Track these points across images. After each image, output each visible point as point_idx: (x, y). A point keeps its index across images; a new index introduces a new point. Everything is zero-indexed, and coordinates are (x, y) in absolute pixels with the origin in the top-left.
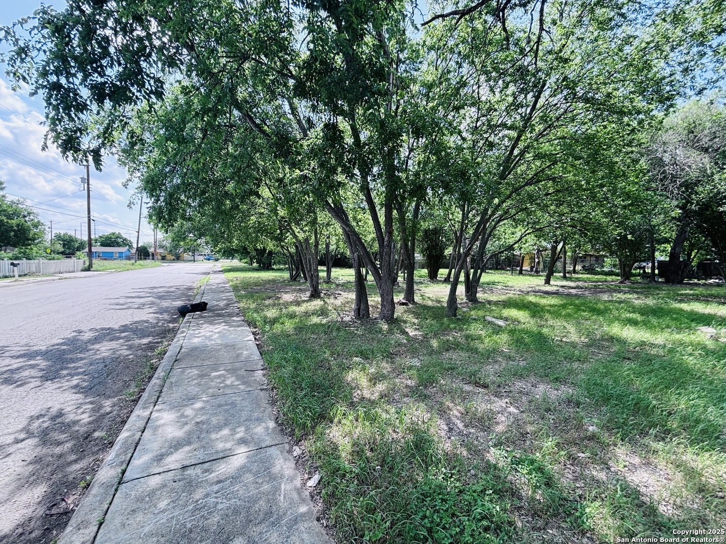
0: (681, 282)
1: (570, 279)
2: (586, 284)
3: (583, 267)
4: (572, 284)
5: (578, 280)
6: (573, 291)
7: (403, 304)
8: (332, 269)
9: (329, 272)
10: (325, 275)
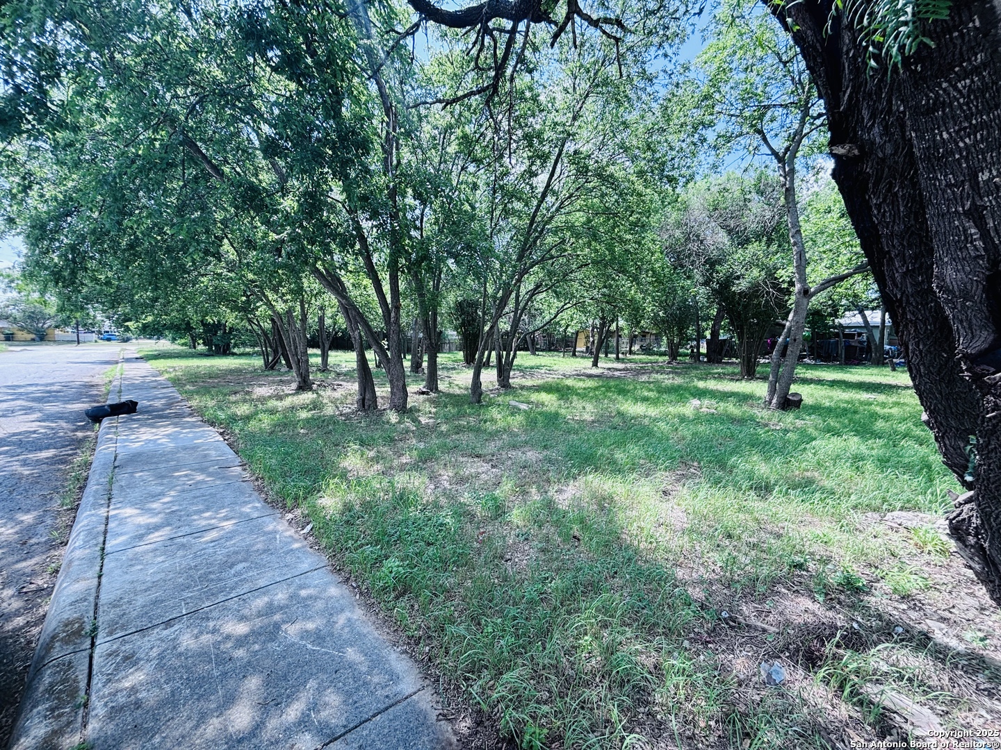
3: (641, 347)
7: (423, 393)
8: (330, 353)
9: (325, 356)
10: (319, 360)
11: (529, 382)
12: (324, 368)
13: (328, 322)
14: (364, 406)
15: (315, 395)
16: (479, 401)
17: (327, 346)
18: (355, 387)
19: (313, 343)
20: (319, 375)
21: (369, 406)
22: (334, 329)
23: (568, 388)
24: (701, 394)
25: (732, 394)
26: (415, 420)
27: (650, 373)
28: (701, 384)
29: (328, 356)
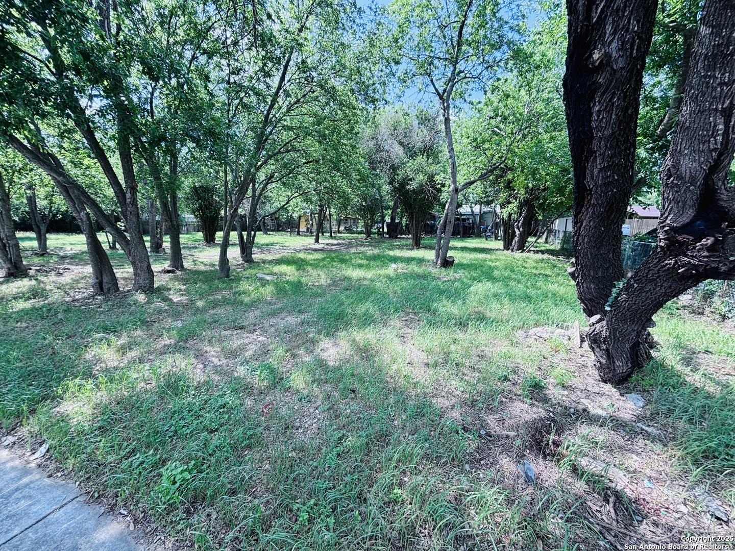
0: (396, 237)
1: (335, 238)
2: (344, 242)
3: (345, 228)
4: (335, 242)
5: (340, 238)
6: (334, 247)
7: (168, 272)
8: (48, 235)
9: (42, 240)
10: (35, 244)
11: (269, 257)
12: (43, 251)
13: (41, 203)
14: (102, 289)
15: (33, 282)
16: (228, 276)
17: (43, 229)
18: (89, 269)
19: (24, 226)
20: (36, 260)
21: (109, 289)
22: (50, 211)
23: (302, 260)
24: (395, 260)
25: (413, 259)
26: (166, 299)
27: (356, 246)
28: (391, 253)
29: (46, 239)
